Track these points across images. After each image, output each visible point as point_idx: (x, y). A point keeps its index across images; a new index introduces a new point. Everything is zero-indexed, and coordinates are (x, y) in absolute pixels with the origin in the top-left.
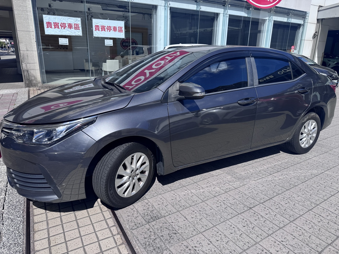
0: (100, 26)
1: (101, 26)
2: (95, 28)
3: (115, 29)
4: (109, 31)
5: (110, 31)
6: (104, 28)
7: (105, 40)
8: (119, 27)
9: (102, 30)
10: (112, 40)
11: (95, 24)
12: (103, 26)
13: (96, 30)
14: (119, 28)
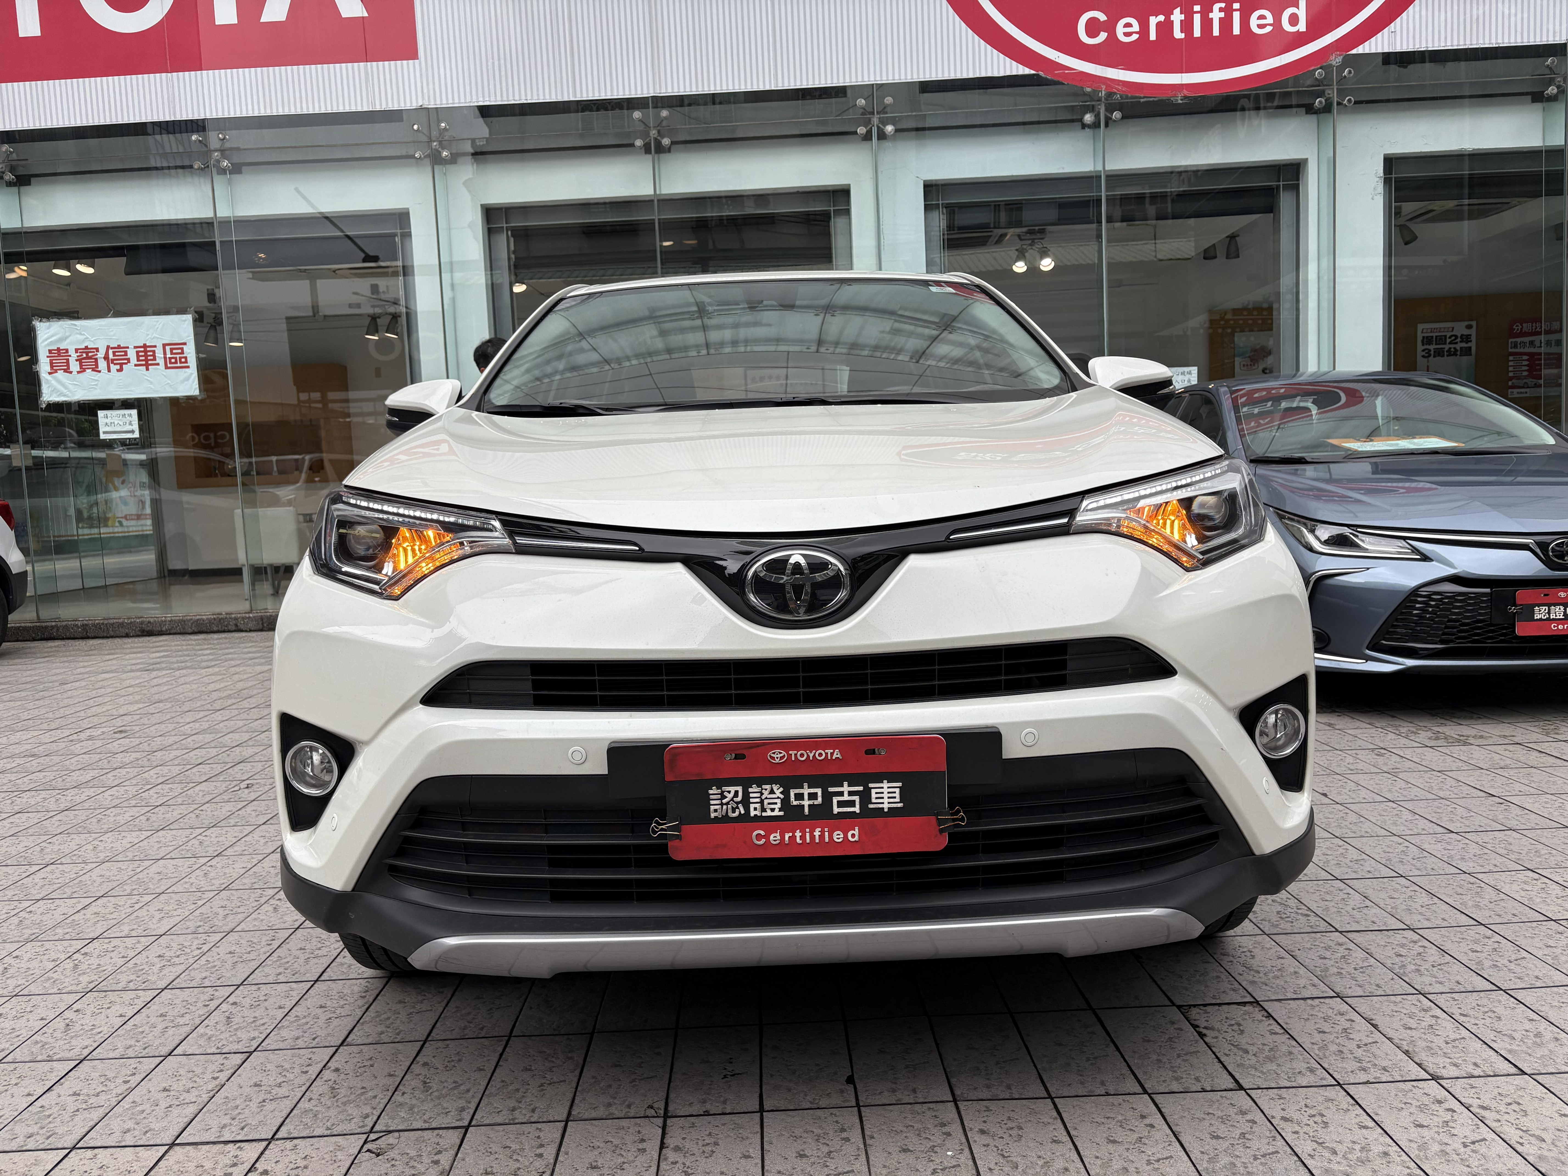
0: (72, 352)
1: (76, 350)
2: (51, 363)
3: (146, 356)
4: (118, 367)
5: (118, 371)
6: (90, 358)
7: (101, 414)
8: (164, 345)
9: (82, 370)
10: (134, 412)
11: (51, 343)
12: (86, 348)
13: (56, 371)
14: (168, 348)
